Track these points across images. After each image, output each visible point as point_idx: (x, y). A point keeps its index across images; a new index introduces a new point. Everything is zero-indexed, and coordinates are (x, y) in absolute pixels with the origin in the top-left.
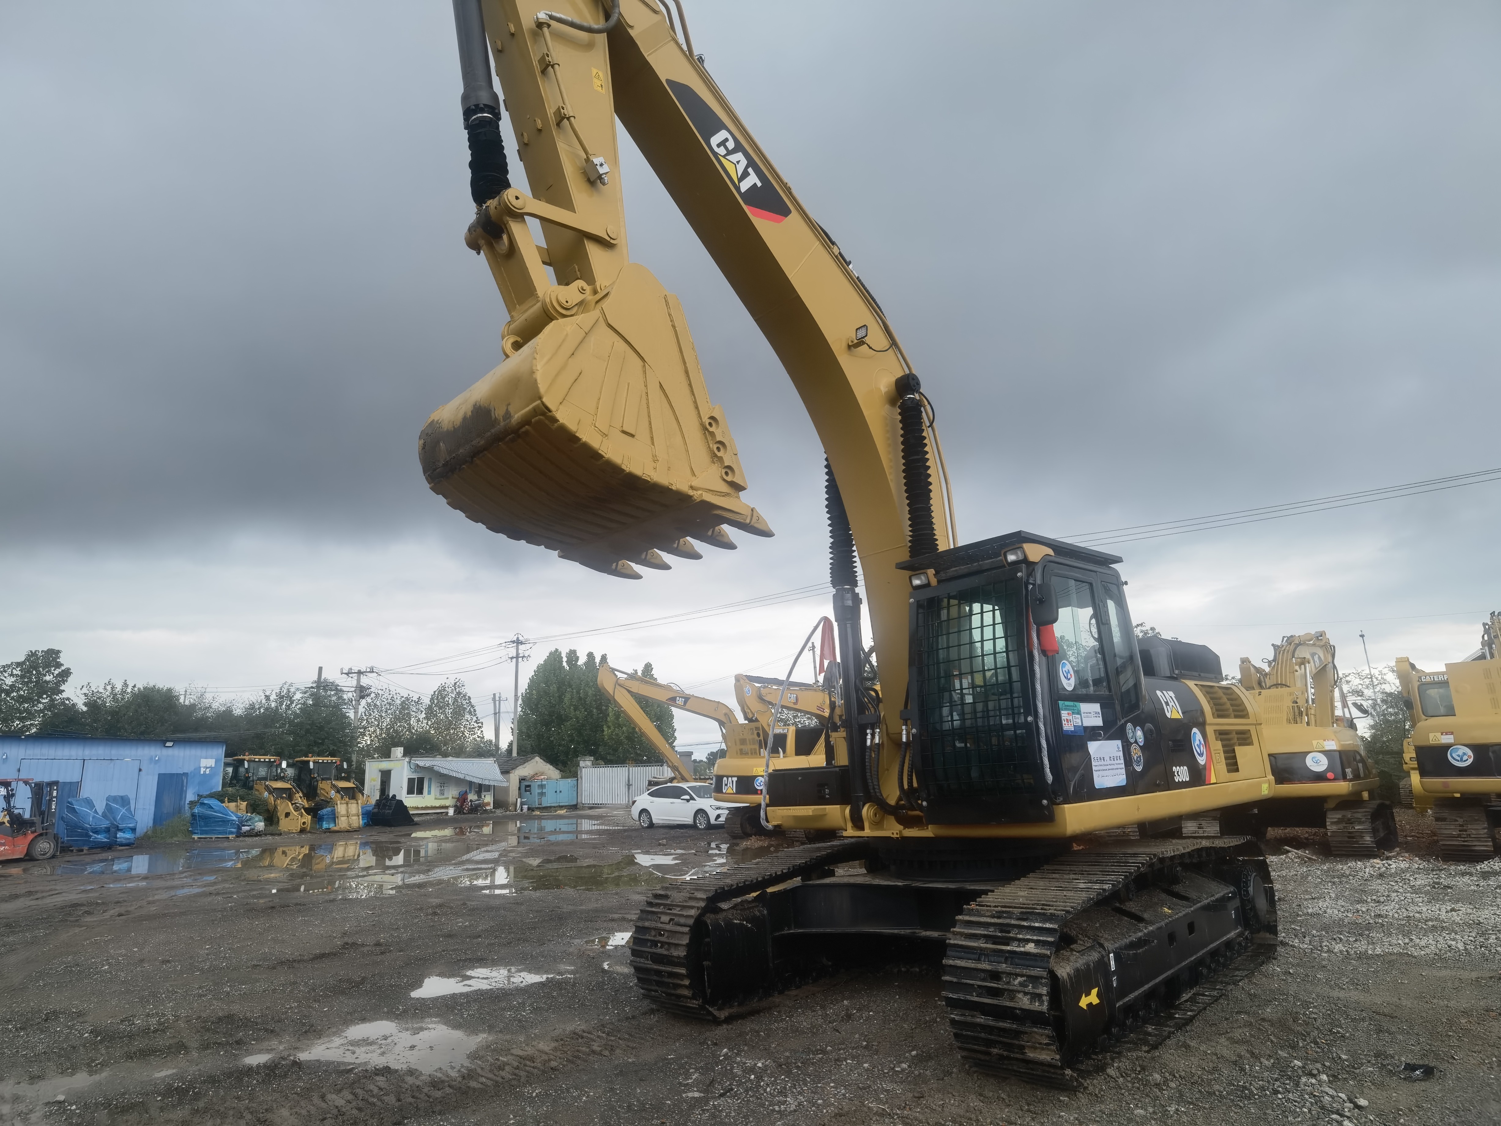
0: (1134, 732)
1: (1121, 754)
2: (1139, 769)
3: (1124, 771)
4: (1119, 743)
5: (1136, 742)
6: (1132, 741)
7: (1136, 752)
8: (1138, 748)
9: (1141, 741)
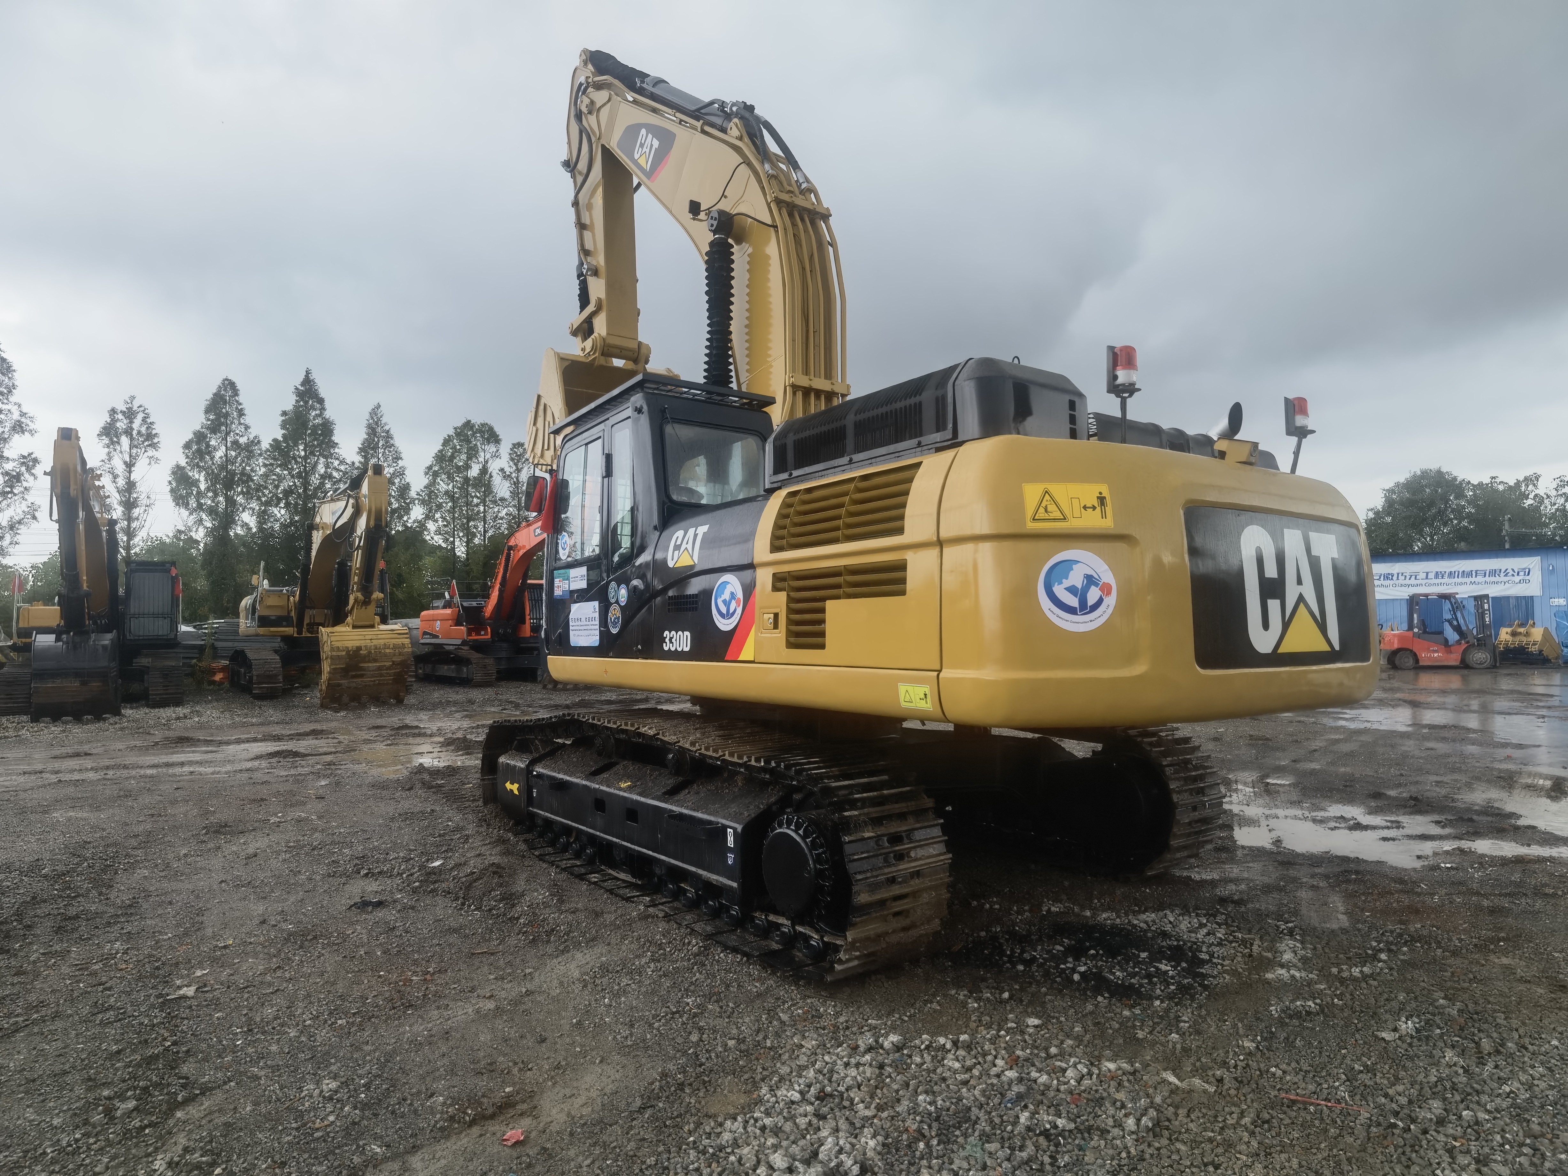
0: (617, 592)
1: (597, 615)
2: (614, 631)
3: (598, 632)
4: (596, 604)
5: (617, 602)
6: (613, 601)
7: (615, 613)
8: (618, 608)
9: (623, 601)
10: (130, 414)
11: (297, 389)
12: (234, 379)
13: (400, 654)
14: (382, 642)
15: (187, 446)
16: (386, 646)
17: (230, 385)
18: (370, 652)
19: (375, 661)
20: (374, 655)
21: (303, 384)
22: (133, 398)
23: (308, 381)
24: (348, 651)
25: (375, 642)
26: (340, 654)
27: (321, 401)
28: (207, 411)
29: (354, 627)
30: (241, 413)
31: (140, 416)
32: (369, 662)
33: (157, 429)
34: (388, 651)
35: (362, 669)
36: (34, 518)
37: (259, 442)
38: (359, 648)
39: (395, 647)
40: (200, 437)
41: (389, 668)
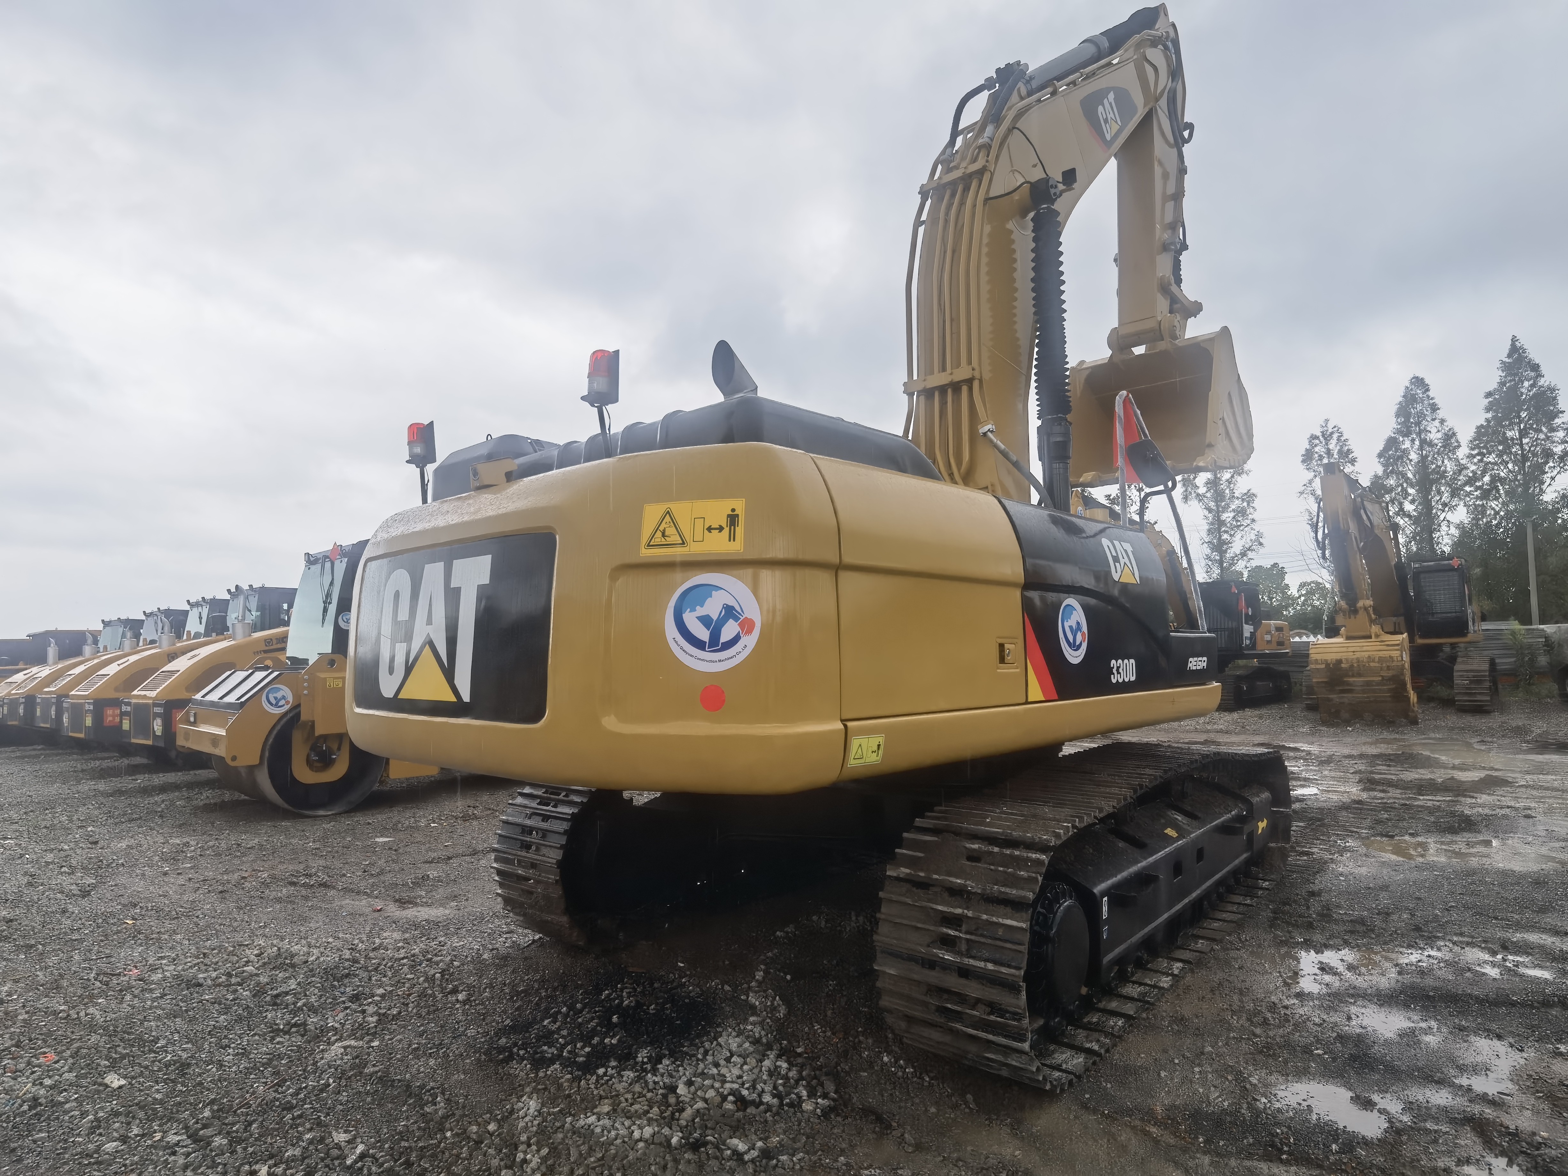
10: (1327, 437)
11: (1503, 362)
12: (1421, 376)
13: (1388, 668)
14: (1366, 654)
15: (1380, 455)
16: (1370, 659)
17: (1419, 382)
18: (1352, 666)
19: (1360, 675)
20: (1358, 668)
21: (1509, 356)
22: (1327, 421)
23: (1516, 350)
24: (1327, 665)
25: (1358, 655)
26: (1318, 666)
27: (1536, 368)
28: (1398, 415)
29: (1348, 638)
30: (1434, 408)
31: (1335, 436)
32: (1353, 676)
33: (1353, 445)
34: (1372, 664)
35: (1348, 684)
36: (1261, 544)
37: (1454, 434)
38: (1339, 662)
39: (1381, 660)
40: (1391, 443)
41: (1378, 684)
